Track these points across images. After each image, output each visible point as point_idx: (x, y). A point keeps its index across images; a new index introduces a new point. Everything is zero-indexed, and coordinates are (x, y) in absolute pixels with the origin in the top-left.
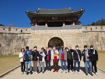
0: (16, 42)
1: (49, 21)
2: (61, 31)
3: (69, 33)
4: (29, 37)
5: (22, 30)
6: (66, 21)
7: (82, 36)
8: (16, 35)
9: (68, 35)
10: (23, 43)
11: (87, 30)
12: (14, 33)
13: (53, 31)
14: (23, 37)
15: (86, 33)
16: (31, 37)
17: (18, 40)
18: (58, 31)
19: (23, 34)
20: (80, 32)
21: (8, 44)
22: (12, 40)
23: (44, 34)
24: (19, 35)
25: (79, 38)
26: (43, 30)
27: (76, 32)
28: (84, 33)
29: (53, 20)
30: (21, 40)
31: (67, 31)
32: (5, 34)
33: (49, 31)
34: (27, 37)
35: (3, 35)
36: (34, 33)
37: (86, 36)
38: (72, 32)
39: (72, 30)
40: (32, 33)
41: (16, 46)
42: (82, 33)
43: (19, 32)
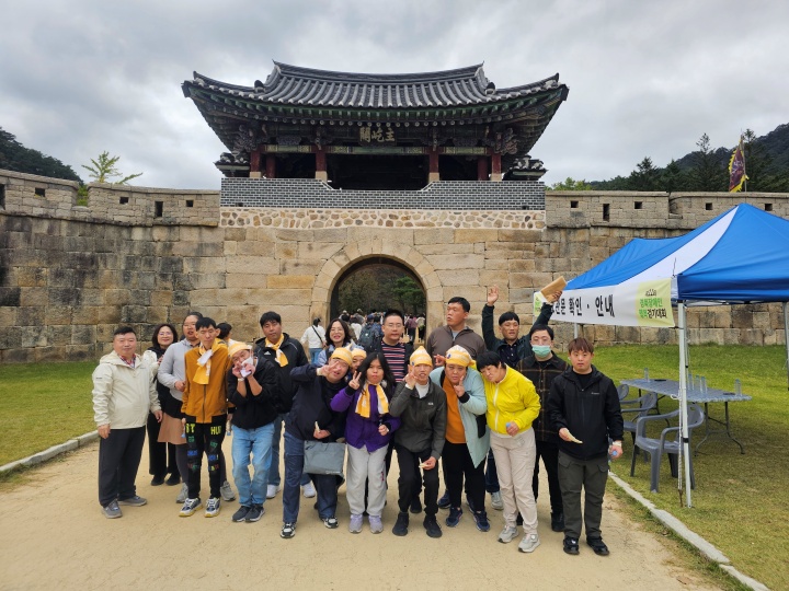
0: (118, 275)
1: (338, 150)
2: (412, 221)
3: (463, 232)
4: (209, 251)
5: (159, 206)
6: (449, 151)
7: (546, 252)
8: (125, 233)
9: (457, 248)
10: (169, 285)
11: (579, 214)
12: (110, 217)
13: (365, 217)
14: (168, 246)
15: (571, 238)
16: (218, 249)
17: (134, 268)
18: (396, 217)
19: (166, 229)
20: (531, 226)
21: (67, 291)
22: (92, 264)
23: (305, 234)
24: (138, 234)
25: (522, 267)
26: (299, 210)
27: (510, 228)
28: (558, 236)
29: (364, 144)
30: (150, 265)
31: (452, 218)
32: (46, 225)
33: (336, 217)
34: (196, 246)
35: (35, 230)
36: (236, 226)
37: (567, 252)
38: (483, 227)
39: (485, 216)
40: (224, 221)
41: (120, 302)
42: (544, 238)
43: (138, 213)
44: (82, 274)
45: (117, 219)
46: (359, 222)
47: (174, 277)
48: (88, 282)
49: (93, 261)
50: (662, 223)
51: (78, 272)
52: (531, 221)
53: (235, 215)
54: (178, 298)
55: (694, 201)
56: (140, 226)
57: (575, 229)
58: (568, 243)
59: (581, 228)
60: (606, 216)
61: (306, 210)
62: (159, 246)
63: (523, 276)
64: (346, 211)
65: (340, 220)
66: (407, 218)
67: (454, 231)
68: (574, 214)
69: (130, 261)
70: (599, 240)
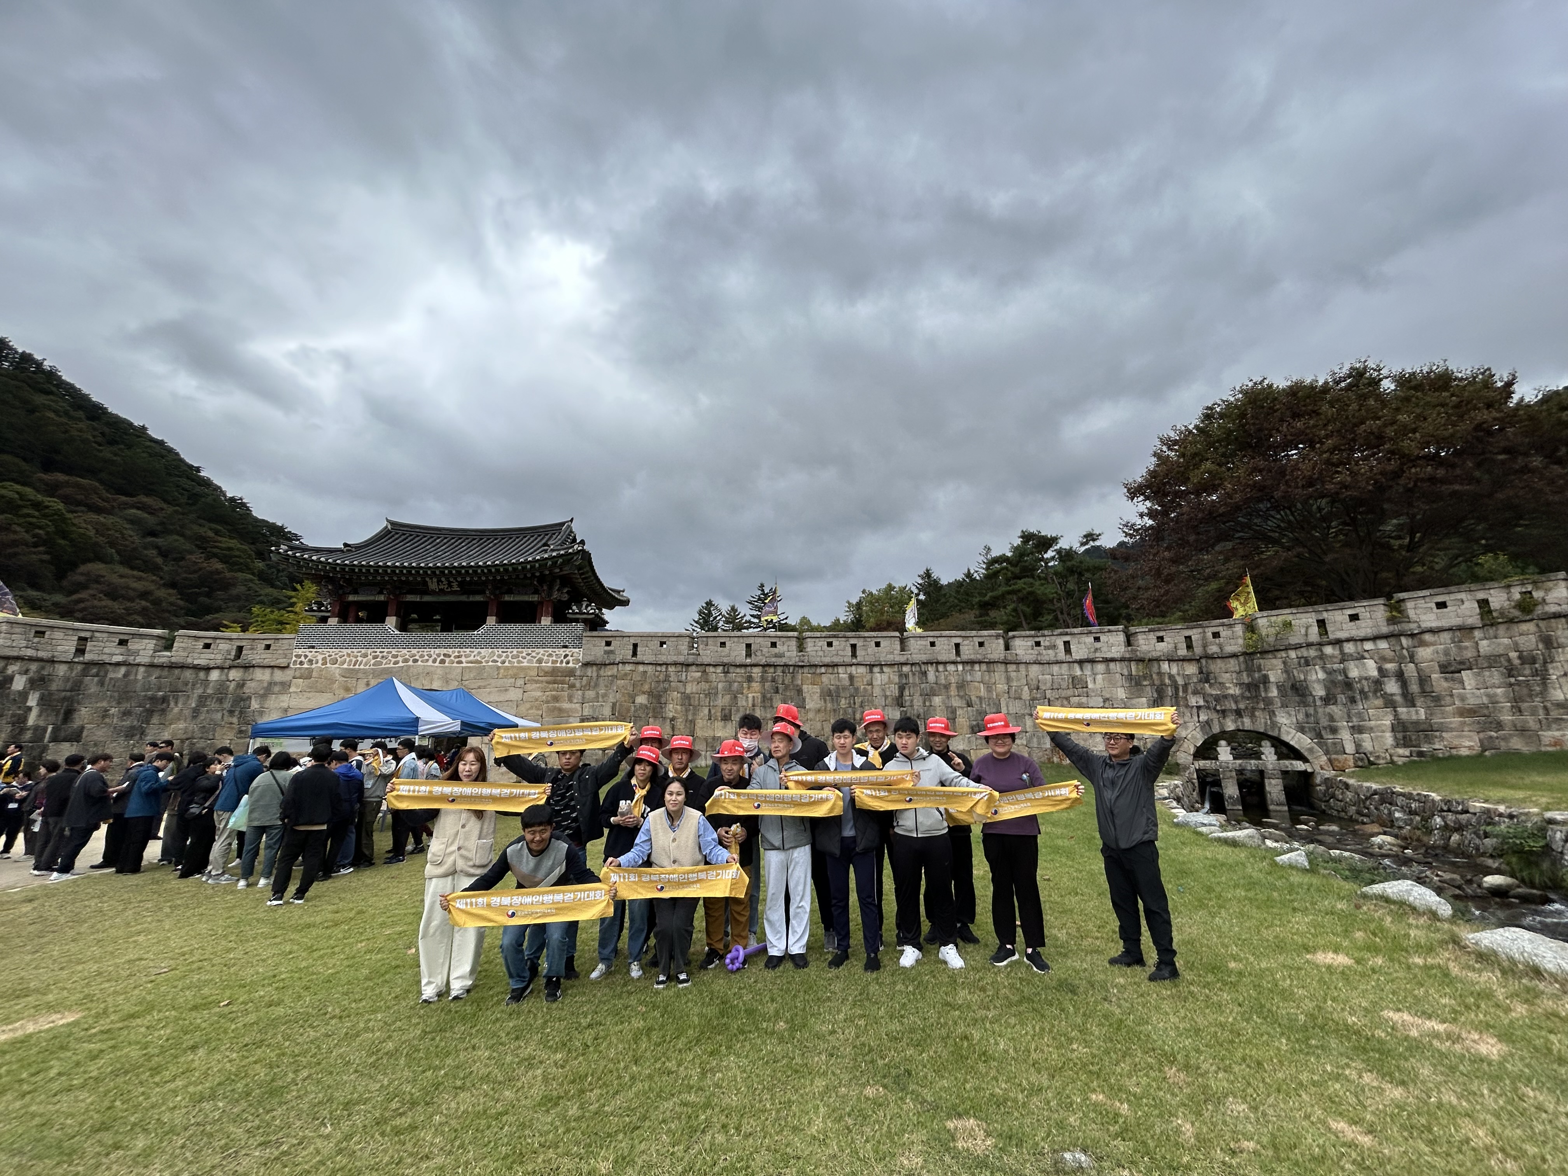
0: (187, 712)
1: (410, 598)
2: (463, 659)
3: (507, 668)
4: (276, 689)
5: (240, 649)
6: (507, 598)
7: (578, 685)
8: (202, 675)
9: (500, 682)
10: (235, 720)
11: (612, 652)
12: (189, 660)
13: (422, 656)
14: (241, 685)
15: (602, 672)
16: (285, 686)
17: (204, 706)
18: (449, 656)
19: (242, 670)
20: (568, 663)
21: (132, 728)
22: (163, 702)
23: (365, 672)
24: (215, 675)
25: (556, 699)
26: (363, 651)
27: (550, 664)
28: (591, 672)
29: (433, 593)
30: (221, 703)
31: (500, 656)
32: (123, 670)
33: (396, 656)
34: (265, 685)
35: (111, 675)
36: (306, 666)
37: (596, 685)
38: (525, 664)
39: (528, 654)
40: (295, 662)
41: (184, 737)
42: (578, 673)
43: (219, 657)
44: (150, 713)
45: (196, 662)
46: (416, 661)
47: (241, 712)
48: (155, 720)
49: (164, 700)
50: (681, 659)
51: (147, 710)
52: (569, 658)
53: (306, 656)
54: (241, 732)
55: (710, 641)
56: (218, 668)
57: (605, 665)
58: (598, 676)
59: (610, 664)
60: (635, 654)
61: (370, 651)
62: (232, 686)
63: (555, 708)
64: (405, 651)
65: (400, 659)
66: (459, 657)
67: (498, 668)
68: (606, 652)
69: (202, 700)
70: (626, 675)
